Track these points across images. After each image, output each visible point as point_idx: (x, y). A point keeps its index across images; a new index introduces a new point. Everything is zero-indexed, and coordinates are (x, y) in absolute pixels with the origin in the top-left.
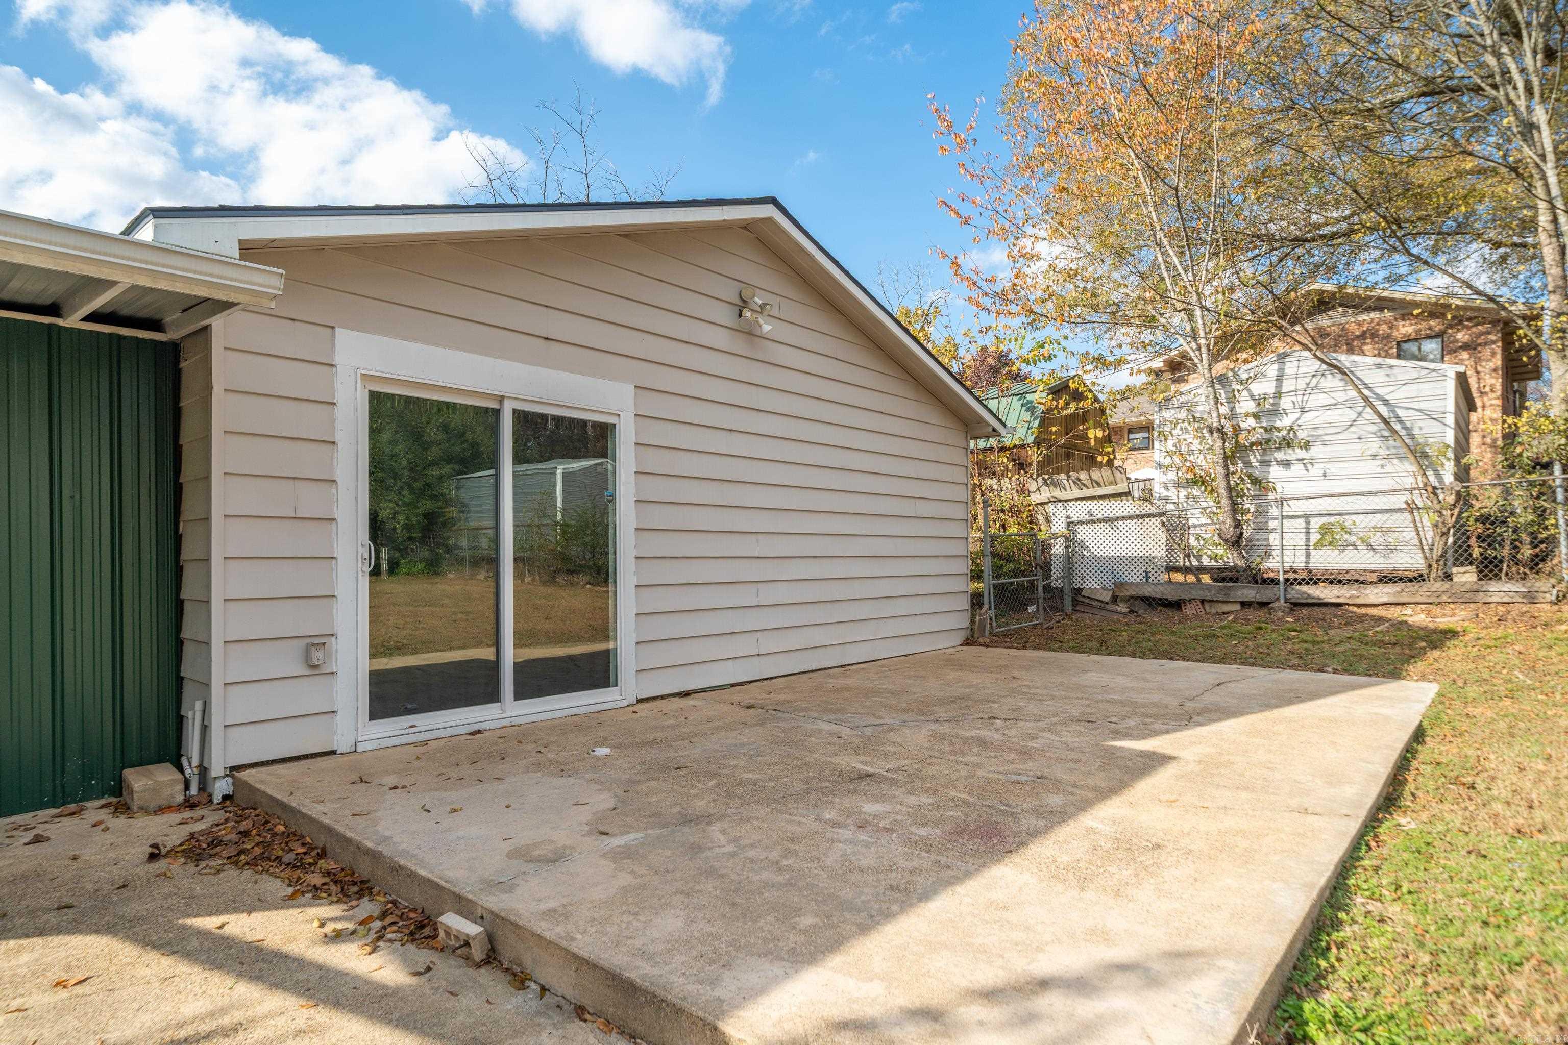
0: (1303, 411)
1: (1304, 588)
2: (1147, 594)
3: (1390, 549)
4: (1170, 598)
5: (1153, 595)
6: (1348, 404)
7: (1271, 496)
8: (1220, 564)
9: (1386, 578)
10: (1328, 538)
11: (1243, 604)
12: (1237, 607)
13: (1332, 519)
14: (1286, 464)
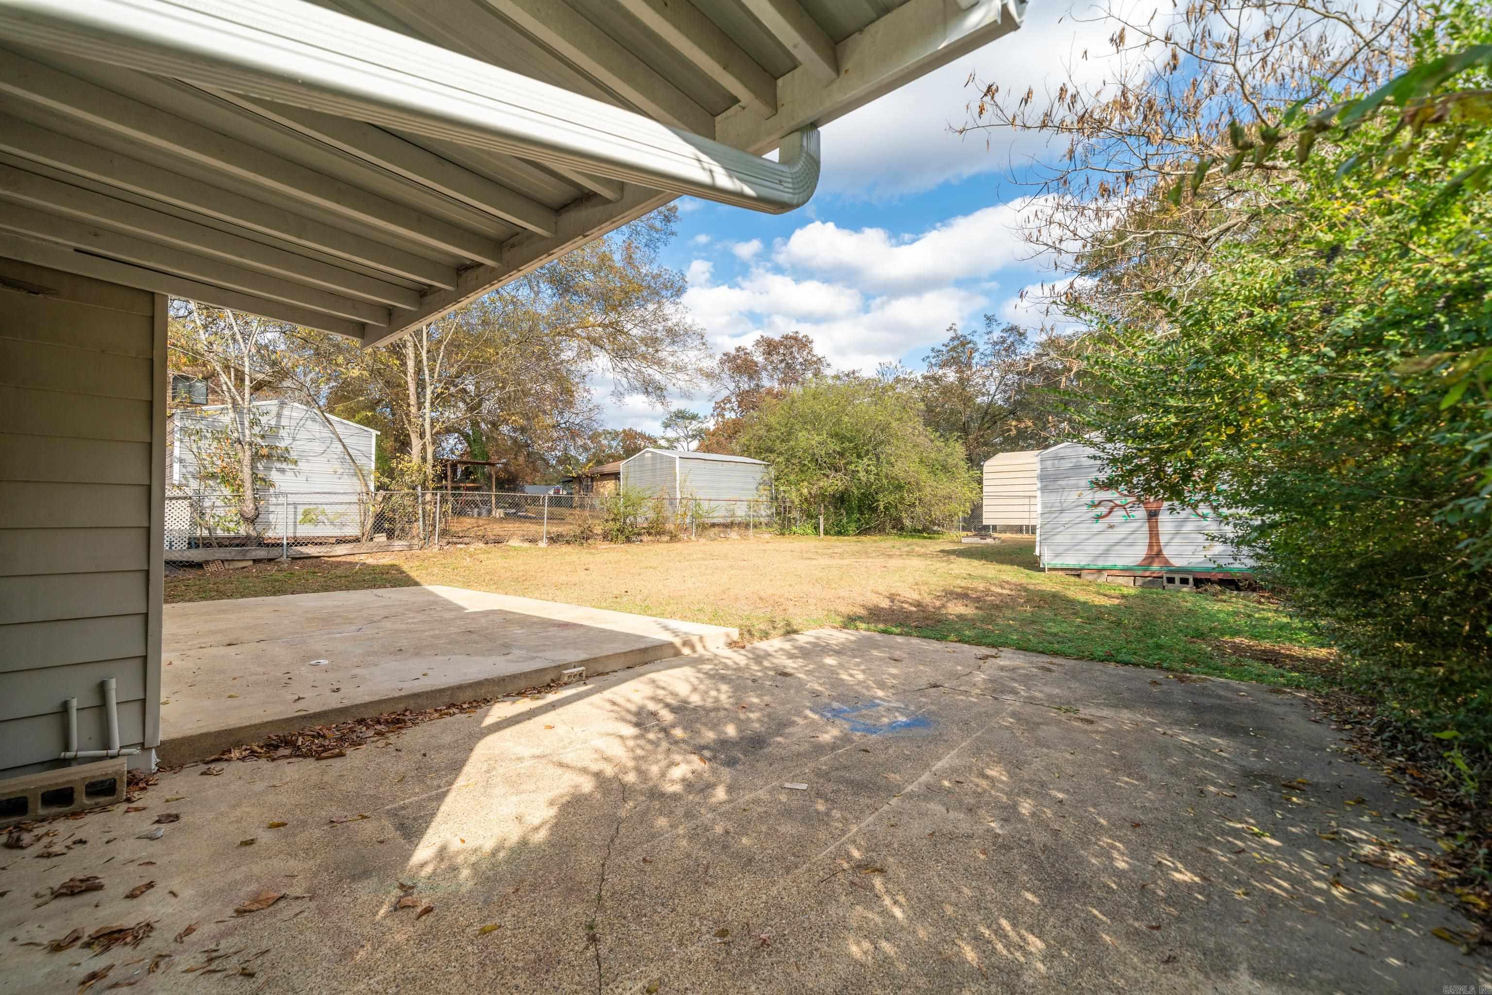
0: (294, 439)
1: (299, 548)
2: (174, 559)
3: (343, 525)
4: (196, 560)
5: (180, 559)
6: (322, 440)
7: (272, 490)
8: (232, 534)
9: (340, 541)
10: (309, 517)
11: (255, 561)
12: (251, 563)
13: (311, 507)
14: (282, 471)
